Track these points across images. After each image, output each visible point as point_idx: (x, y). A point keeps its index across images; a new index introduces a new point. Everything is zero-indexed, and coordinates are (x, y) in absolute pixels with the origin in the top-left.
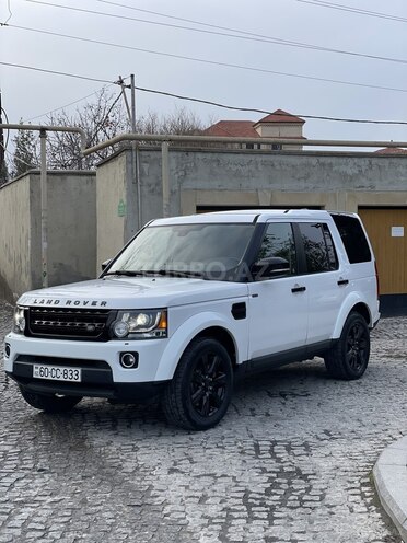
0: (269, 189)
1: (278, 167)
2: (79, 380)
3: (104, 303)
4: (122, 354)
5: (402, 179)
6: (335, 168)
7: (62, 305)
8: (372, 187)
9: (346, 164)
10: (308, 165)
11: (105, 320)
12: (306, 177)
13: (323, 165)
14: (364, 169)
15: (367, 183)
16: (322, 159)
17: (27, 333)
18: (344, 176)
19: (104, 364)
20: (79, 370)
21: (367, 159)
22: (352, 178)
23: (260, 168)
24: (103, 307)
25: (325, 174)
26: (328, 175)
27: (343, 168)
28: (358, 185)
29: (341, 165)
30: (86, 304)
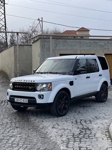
0: (80, 49)
1: (82, 43)
2: (27, 102)
4: (39, 95)
6: (98, 43)
7: (22, 82)
8: (109, 49)
9: (101, 42)
10: (91, 42)
11: (34, 86)
12: (90, 46)
13: (95, 42)
14: (106, 43)
15: (107, 48)
17: (13, 89)
18: (101, 45)
19: (34, 98)
21: (107, 41)
22: (103, 46)
23: (77, 43)
24: (34, 82)
25: (95, 45)
26: (96, 45)
27: (100, 43)
28: (104, 48)
29: (100, 42)
30: (29, 81)
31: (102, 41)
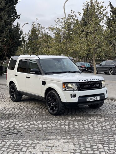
7: (89, 81)
17: (79, 89)
19: (103, 94)
20: (99, 97)
30: (95, 80)
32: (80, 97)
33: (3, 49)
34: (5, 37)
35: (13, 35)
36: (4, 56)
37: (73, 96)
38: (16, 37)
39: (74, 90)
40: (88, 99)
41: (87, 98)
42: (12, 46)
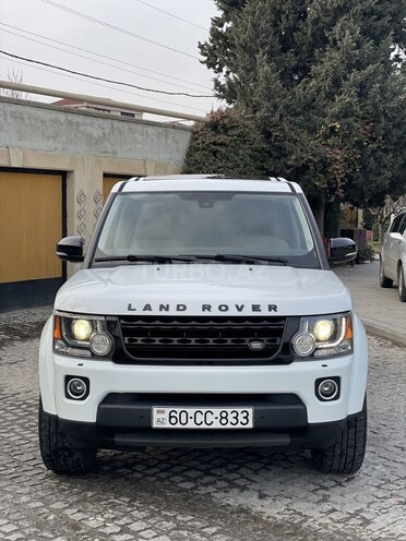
0: (18, 147)
1: (27, 122)
2: (250, 425)
3: (272, 308)
5: (139, 146)
6: (82, 128)
7: (194, 311)
8: (115, 153)
9: (92, 125)
10: (56, 122)
11: (279, 333)
12: (55, 136)
13: (70, 123)
14: (107, 131)
15: (110, 149)
16: (70, 117)
18: (90, 138)
19: (293, 399)
20: (250, 411)
21: (109, 121)
22: (98, 141)
23: (9, 120)
24: (273, 313)
25: (73, 135)
26: (76, 136)
27: (89, 129)
28: (102, 150)
29: (86, 125)
30: (240, 309)
31: (94, 120)
32: (111, 398)
33: (330, 164)
34: (337, 117)
35: (375, 106)
36: (335, 189)
37: (76, 387)
38: (386, 116)
39: (94, 356)
40: (161, 417)
41: (155, 409)
42: (373, 151)
